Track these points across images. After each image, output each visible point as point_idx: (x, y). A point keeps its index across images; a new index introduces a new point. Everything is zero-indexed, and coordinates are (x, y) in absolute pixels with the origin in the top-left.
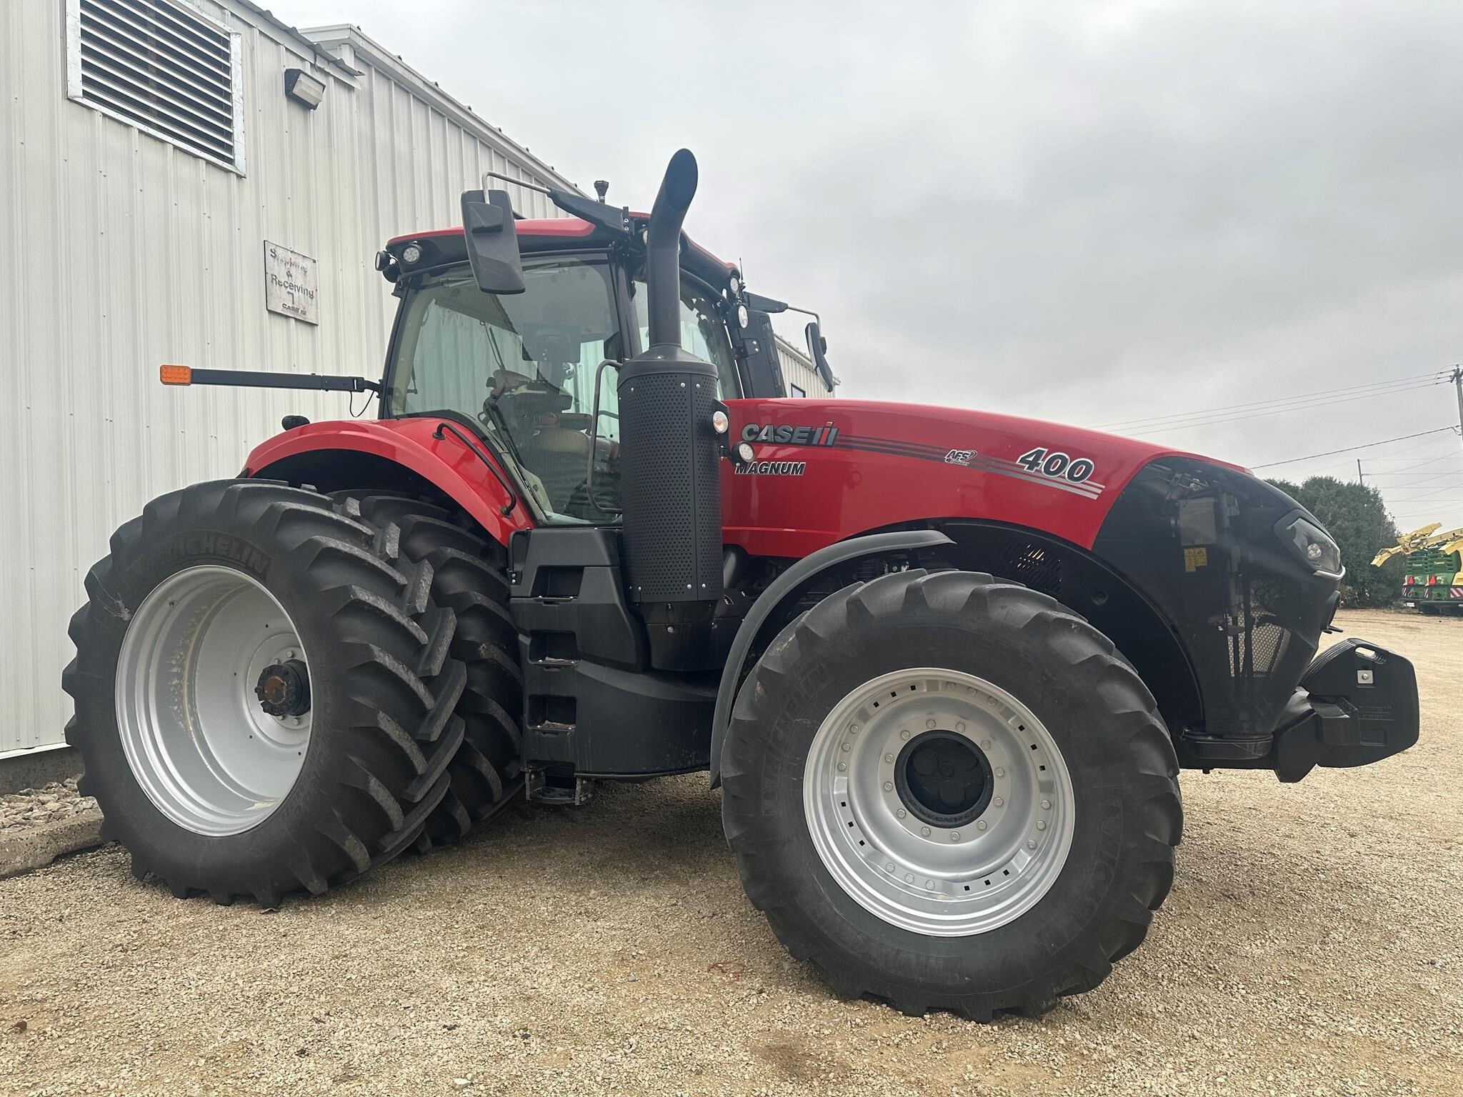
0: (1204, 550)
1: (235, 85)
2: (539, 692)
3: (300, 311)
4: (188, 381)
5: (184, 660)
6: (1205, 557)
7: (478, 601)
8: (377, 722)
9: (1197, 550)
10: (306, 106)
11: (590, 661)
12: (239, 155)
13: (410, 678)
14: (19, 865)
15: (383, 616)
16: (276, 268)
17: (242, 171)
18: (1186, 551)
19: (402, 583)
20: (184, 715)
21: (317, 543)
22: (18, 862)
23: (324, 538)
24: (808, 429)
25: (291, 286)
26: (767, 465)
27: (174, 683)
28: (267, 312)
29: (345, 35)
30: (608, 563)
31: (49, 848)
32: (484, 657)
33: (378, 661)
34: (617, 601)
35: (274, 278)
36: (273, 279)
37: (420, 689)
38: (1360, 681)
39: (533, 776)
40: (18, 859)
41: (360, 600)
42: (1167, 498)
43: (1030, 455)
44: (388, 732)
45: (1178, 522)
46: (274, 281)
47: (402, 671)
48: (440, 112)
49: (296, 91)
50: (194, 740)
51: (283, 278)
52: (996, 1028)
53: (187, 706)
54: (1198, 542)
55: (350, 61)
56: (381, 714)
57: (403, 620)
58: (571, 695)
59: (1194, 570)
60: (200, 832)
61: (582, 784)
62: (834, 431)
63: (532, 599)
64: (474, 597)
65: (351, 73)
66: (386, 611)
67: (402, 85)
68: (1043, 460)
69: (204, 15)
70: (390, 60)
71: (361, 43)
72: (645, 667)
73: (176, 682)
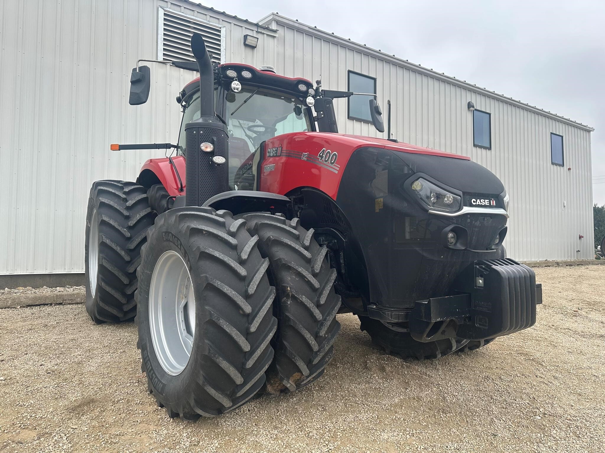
0: (382, 199)
1: (222, 45)
4: (118, 149)
6: (382, 203)
10: (252, 47)
13: (118, 249)
18: (375, 200)
19: (126, 215)
29: (271, 17)
37: (123, 253)
38: (478, 284)
48: (319, 38)
49: (247, 43)
54: (381, 195)
55: (274, 26)
57: (119, 228)
59: (379, 211)
62: (281, 148)
65: (275, 31)
67: (300, 31)
69: (210, 23)
70: (292, 22)
71: (280, 19)
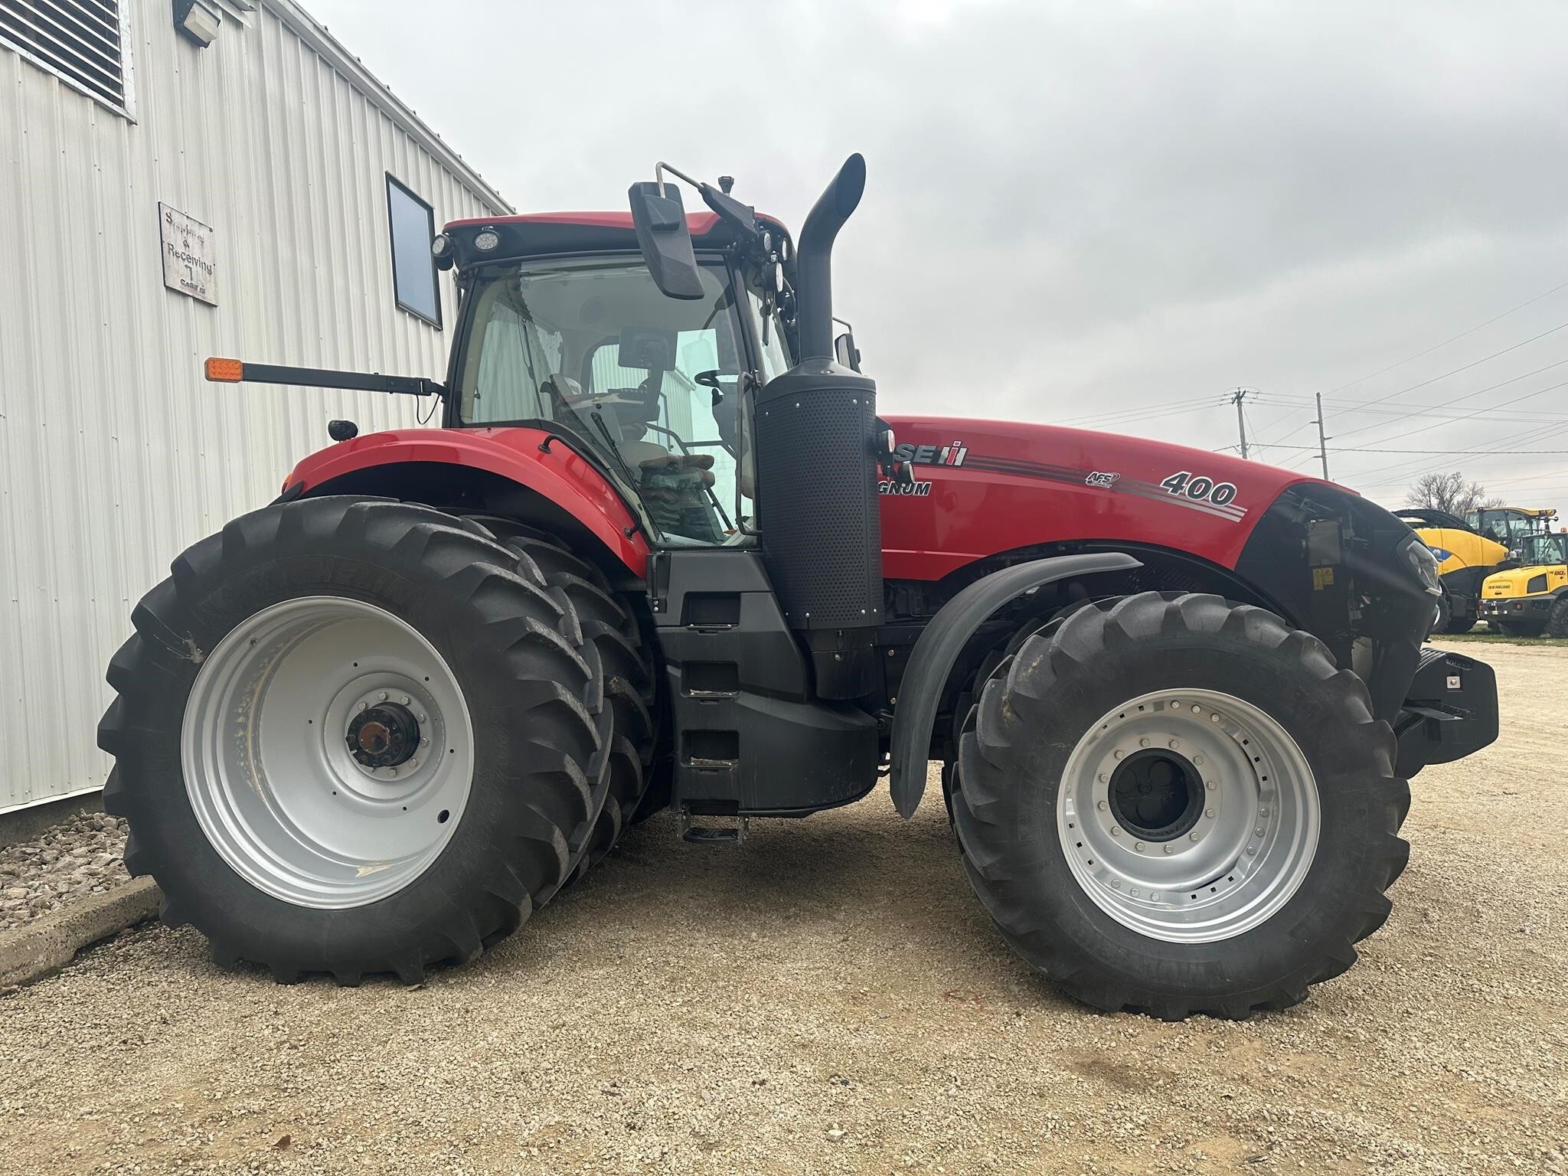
0: (1330, 570)
1: (122, 10)
2: (696, 727)
3: (199, 289)
4: (239, 377)
5: (249, 707)
6: (1332, 577)
7: (606, 631)
8: (564, 766)
9: (1324, 570)
10: (196, 42)
11: (752, 692)
12: (130, 94)
13: (586, 717)
15: (556, 649)
16: (172, 235)
17: (133, 116)
18: (1314, 571)
19: (558, 611)
20: (251, 771)
21: (478, 570)
22: (41, 962)
23: (485, 564)
24: (933, 448)
25: (189, 258)
26: (886, 484)
27: (239, 735)
28: (164, 288)
30: (767, 589)
31: (69, 942)
32: (615, 692)
33: (562, 699)
34: (784, 628)
35: (171, 247)
36: (170, 249)
37: (593, 728)
38: (1449, 686)
39: (685, 817)
40: (41, 958)
41: (536, 633)
42: (1294, 521)
43: (1173, 478)
44: (572, 775)
45: (1309, 543)
46: (171, 251)
47: (580, 709)
48: (328, 62)
49: (188, 23)
50: (265, 801)
51: (180, 249)
52: (1252, 1023)
53: (253, 762)
54: (1325, 562)
56: (567, 757)
57: (573, 654)
58: (733, 728)
59: (1322, 588)
60: (311, 905)
62: (963, 451)
63: (684, 628)
64: (601, 627)
65: (239, 8)
66: (559, 644)
67: (290, 27)
68: (1187, 483)
72: (811, 698)
73: (241, 733)
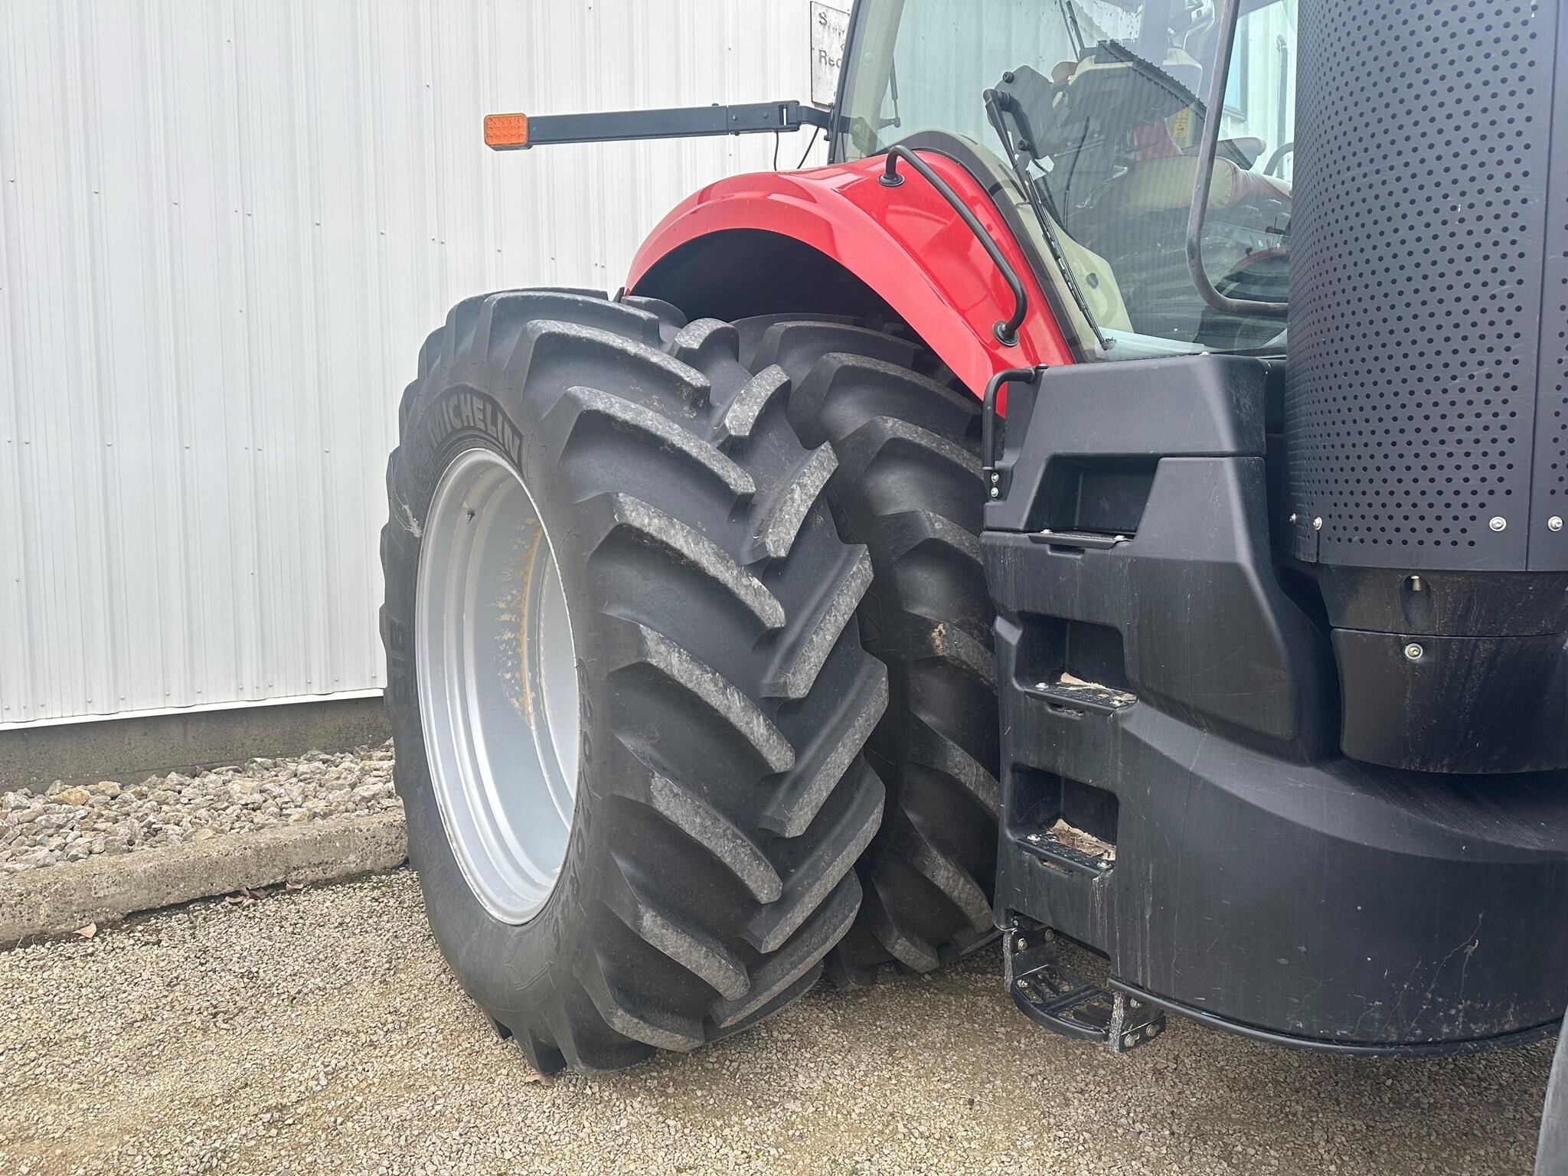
2: (1032, 761)
4: (523, 140)
5: (520, 602)
7: (935, 531)
8: (649, 796)
11: (1162, 708)
13: (732, 705)
14: (353, 866)
16: (826, 40)
19: (740, 490)
20: (522, 687)
21: (574, 401)
22: (351, 862)
23: (586, 390)
27: (505, 637)
31: (398, 845)
33: (654, 662)
34: (1243, 555)
35: (823, 55)
36: (821, 56)
37: (757, 728)
39: (1021, 943)
40: (352, 857)
41: (630, 526)
44: (674, 819)
46: (823, 60)
47: (711, 687)
50: (533, 728)
53: (527, 675)
56: (658, 781)
57: (726, 574)
58: (1105, 784)
61: (1127, 1007)
63: (1026, 536)
64: (928, 524)
66: (685, 551)
73: (508, 635)
